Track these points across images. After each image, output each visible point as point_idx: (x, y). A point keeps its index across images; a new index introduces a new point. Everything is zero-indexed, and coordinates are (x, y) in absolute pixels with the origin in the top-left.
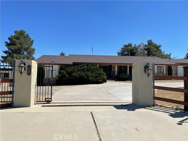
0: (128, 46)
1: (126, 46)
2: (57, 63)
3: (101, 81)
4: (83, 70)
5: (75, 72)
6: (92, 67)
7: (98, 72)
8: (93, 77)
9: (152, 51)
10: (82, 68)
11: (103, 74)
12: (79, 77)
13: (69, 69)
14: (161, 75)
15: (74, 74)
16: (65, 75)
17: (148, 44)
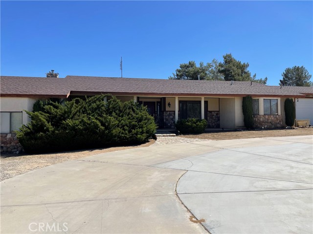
0: (188, 67)
1: (185, 66)
2: (25, 93)
3: (143, 137)
4: (96, 109)
5: (75, 114)
6: (120, 103)
7: (134, 115)
8: (123, 126)
9: (233, 74)
10: (94, 105)
11: (149, 120)
12: (85, 129)
13: (56, 107)
14: (272, 118)
15: (69, 122)
16: (43, 125)
17: (226, 62)
